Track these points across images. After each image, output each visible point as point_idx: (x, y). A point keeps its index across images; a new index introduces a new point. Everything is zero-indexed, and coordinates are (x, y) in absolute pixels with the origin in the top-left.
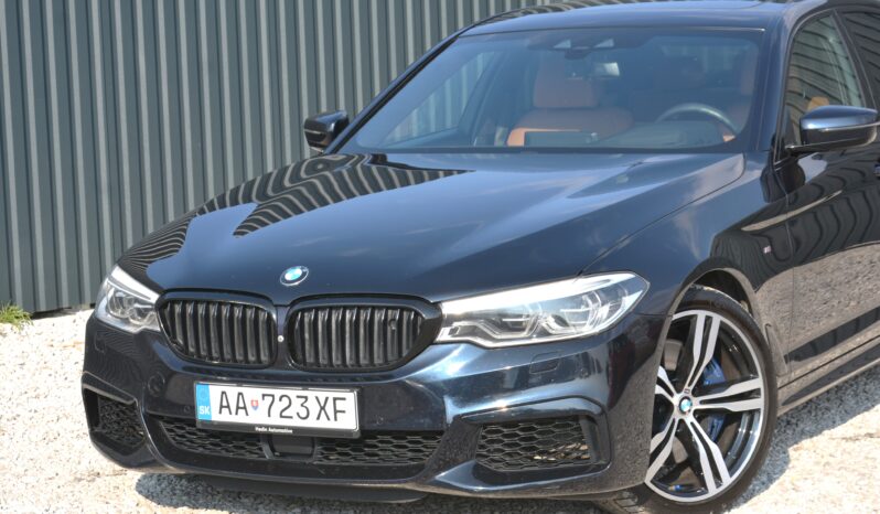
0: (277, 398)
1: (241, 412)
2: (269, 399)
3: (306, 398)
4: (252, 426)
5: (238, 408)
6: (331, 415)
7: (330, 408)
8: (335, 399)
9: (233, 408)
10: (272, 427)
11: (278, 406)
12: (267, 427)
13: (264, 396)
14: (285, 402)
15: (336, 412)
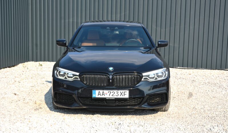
0: (112, 92)
1: (103, 95)
2: (110, 93)
3: (118, 92)
4: (106, 98)
5: (102, 94)
6: (123, 95)
7: (123, 94)
8: (124, 92)
9: (101, 94)
10: (110, 98)
11: (112, 94)
12: (109, 98)
13: (108, 92)
14: (113, 93)
15: (124, 94)
